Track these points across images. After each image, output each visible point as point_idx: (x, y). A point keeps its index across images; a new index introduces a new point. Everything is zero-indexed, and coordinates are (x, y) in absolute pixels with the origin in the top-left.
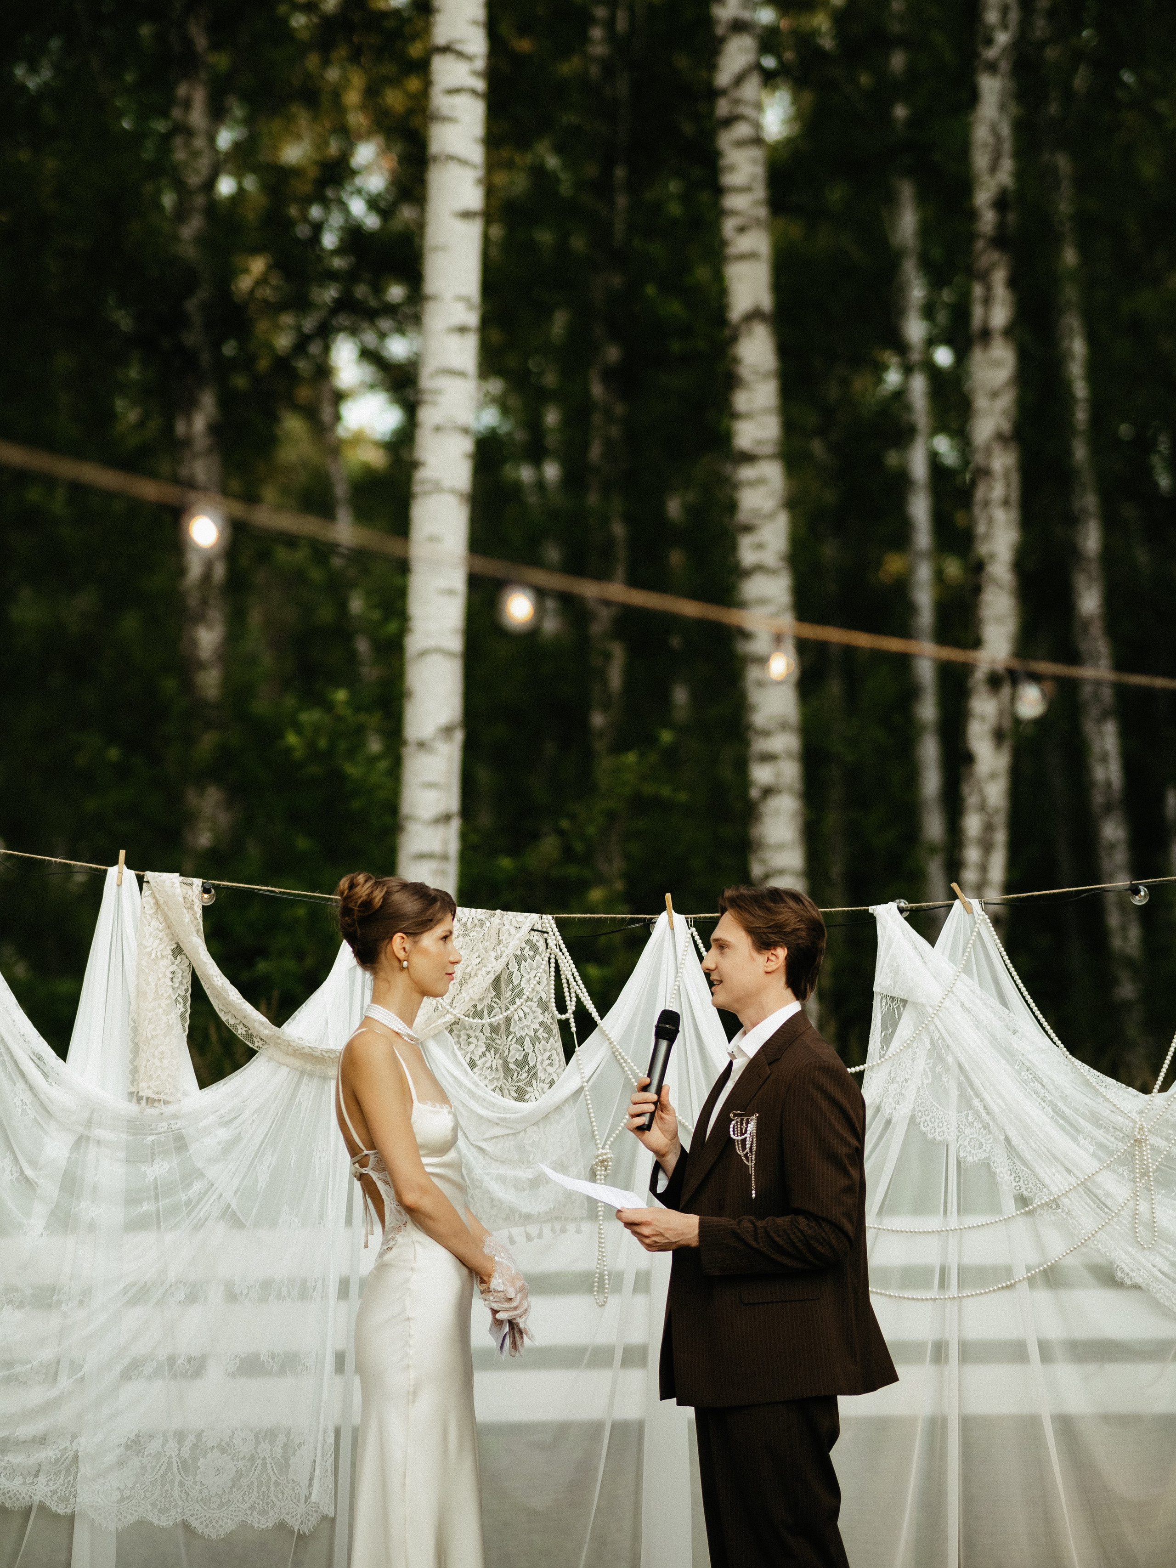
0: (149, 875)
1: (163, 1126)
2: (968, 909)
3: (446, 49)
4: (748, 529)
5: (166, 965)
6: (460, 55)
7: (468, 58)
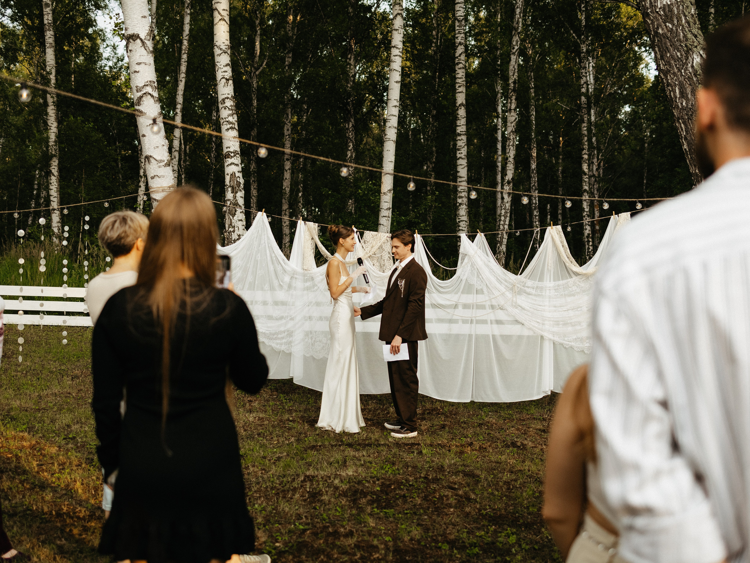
0: (307, 222)
1: (309, 275)
2: (481, 236)
3: (394, 47)
4: (459, 150)
5: (310, 242)
6: (397, 48)
7: (399, 49)
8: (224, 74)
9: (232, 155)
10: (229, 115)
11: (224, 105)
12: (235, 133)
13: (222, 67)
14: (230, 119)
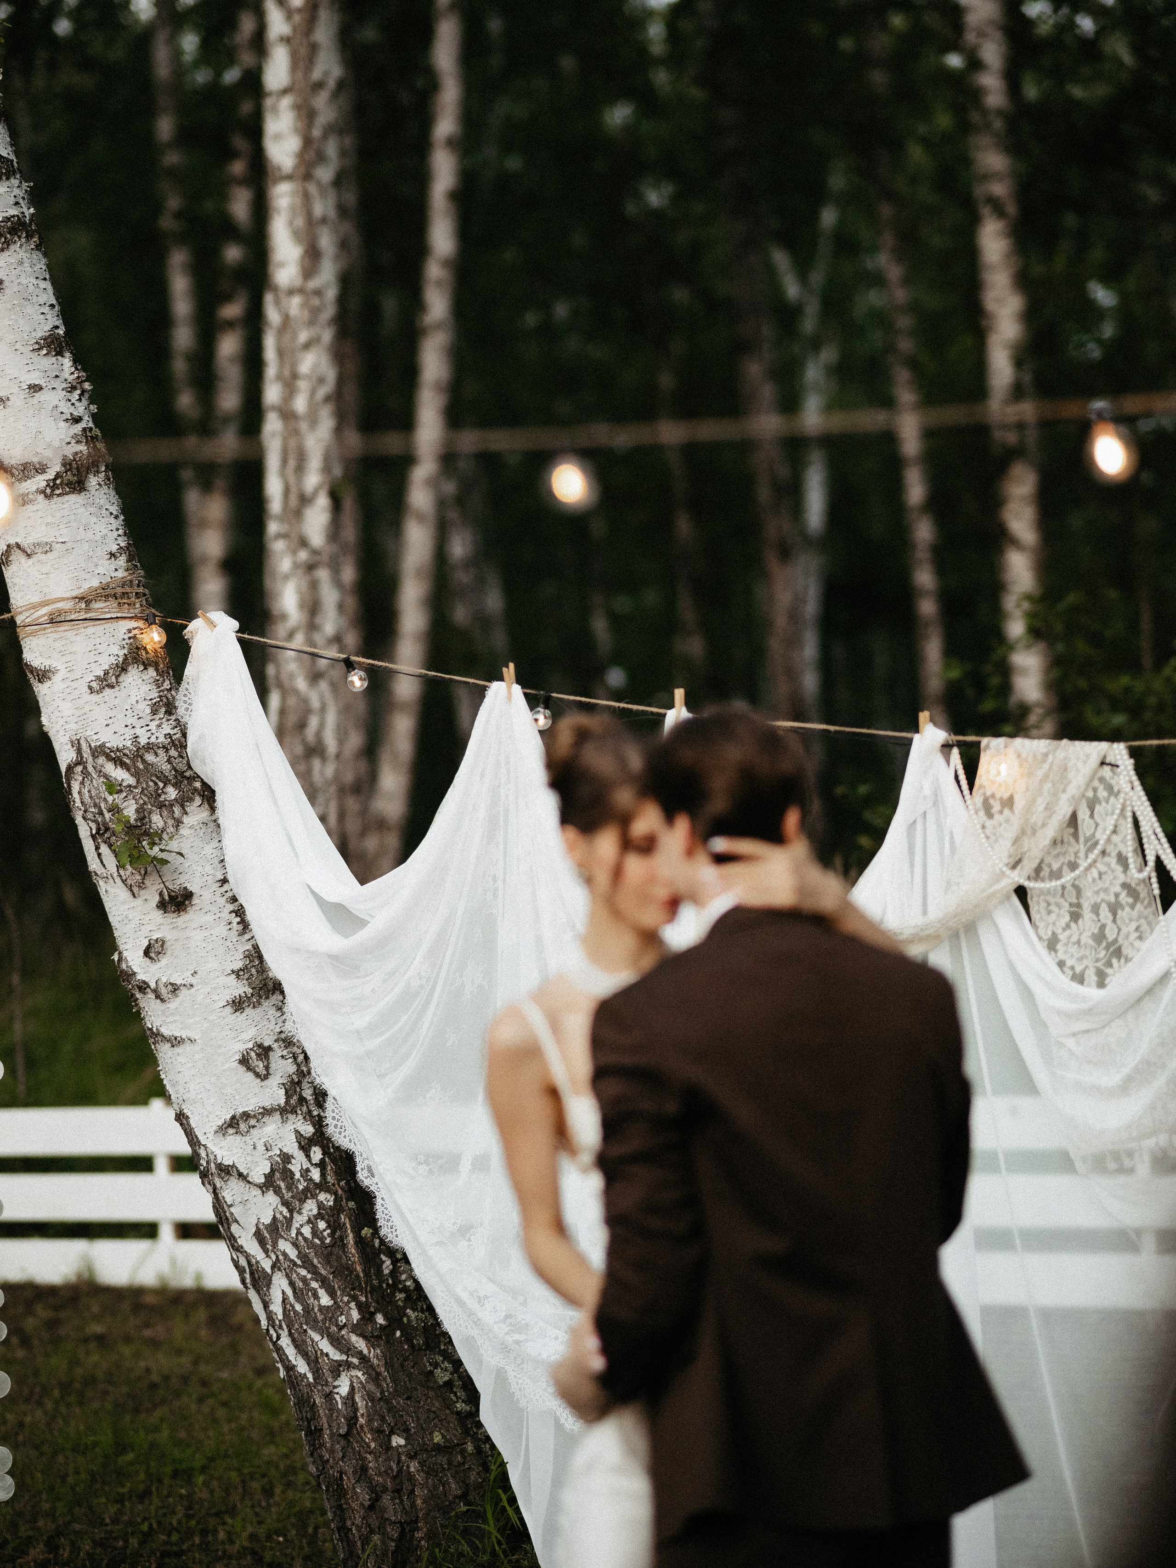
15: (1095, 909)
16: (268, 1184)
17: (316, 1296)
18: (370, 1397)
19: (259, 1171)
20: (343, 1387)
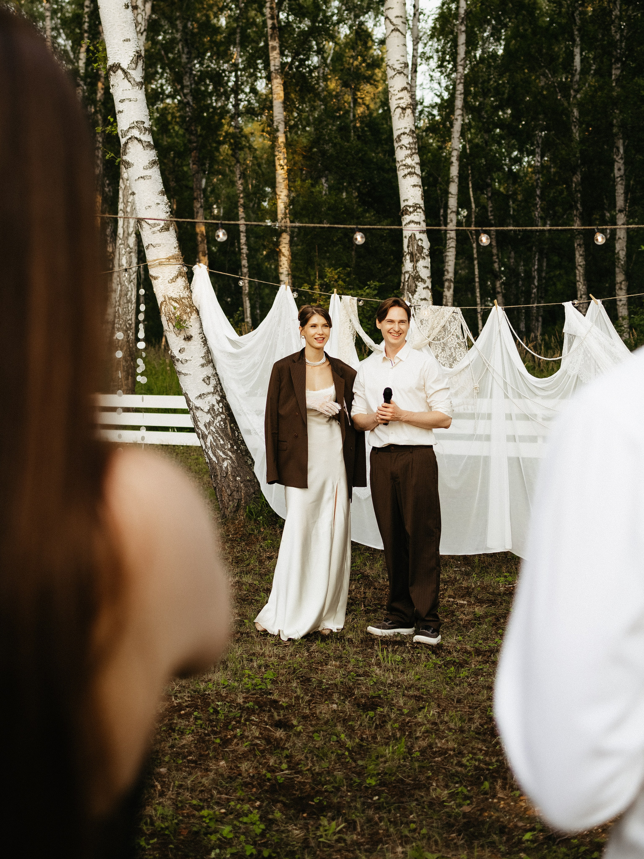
0: (343, 296)
2: (597, 304)
5: (348, 324)
8: (399, 101)
9: (411, 209)
10: (406, 157)
11: (400, 144)
12: (416, 180)
13: (396, 92)
14: (409, 161)
15: (450, 349)
16: (209, 412)
17: (219, 441)
18: (232, 467)
19: (206, 409)
20: (225, 464)
